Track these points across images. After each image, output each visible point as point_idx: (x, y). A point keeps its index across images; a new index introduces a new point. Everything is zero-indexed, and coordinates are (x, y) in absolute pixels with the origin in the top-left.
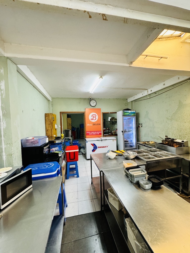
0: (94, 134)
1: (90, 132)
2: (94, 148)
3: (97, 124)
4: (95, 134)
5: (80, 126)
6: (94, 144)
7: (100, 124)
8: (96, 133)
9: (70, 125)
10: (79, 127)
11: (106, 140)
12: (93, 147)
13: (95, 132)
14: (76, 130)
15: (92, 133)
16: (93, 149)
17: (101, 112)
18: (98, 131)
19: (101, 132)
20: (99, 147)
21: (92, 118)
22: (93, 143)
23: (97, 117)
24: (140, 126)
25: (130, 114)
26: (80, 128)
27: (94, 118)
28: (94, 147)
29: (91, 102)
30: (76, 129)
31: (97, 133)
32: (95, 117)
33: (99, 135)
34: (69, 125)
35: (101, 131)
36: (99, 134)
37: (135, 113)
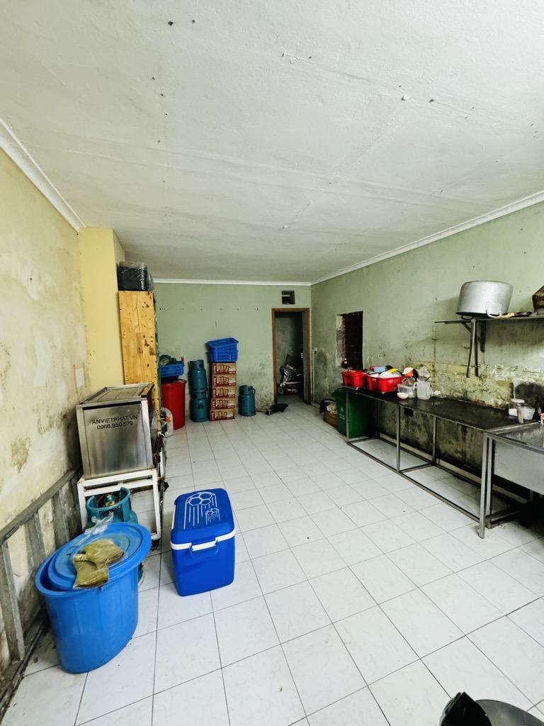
5: (208, 354)
10: (202, 354)
26: (212, 362)
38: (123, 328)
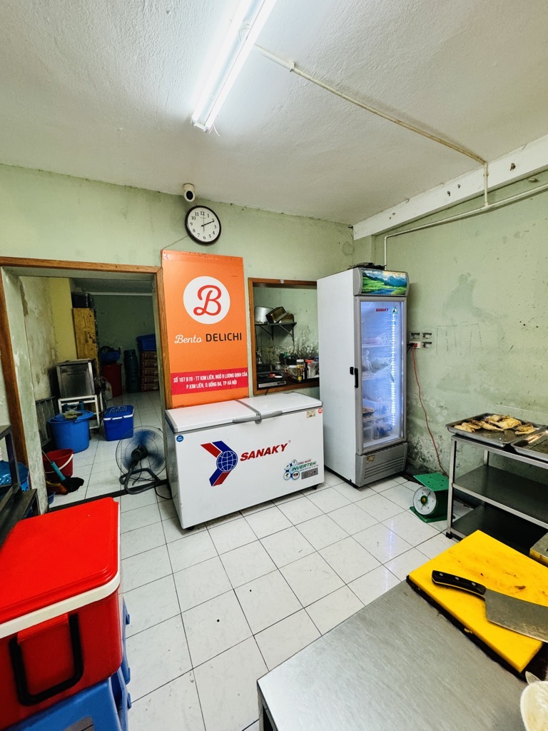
0: (212, 384)
1: (191, 379)
2: (219, 465)
3: (227, 337)
4: (219, 384)
5: (138, 345)
6: (221, 445)
7: (238, 337)
8: (221, 380)
9: (90, 341)
10: (133, 346)
11: (281, 414)
12: (215, 459)
13: (218, 377)
14: (121, 361)
15: (204, 382)
16: (215, 468)
17: (242, 273)
18: (231, 371)
19: (245, 374)
20: (245, 456)
21: (202, 304)
22: (212, 437)
23: (225, 301)
24: (419, 344)
25: (388, 287)
26: (141, 350)
27: (212, 307)
28: (219, 460)
29: (193, 218)
30: (122, 356)
31: (228, 380)
32: (214, 300)
33: (237, 386)
34: (87, 341)
35: (246, 370)
36: (235, 382)
37: (405, 285)
38: (76, 328)
